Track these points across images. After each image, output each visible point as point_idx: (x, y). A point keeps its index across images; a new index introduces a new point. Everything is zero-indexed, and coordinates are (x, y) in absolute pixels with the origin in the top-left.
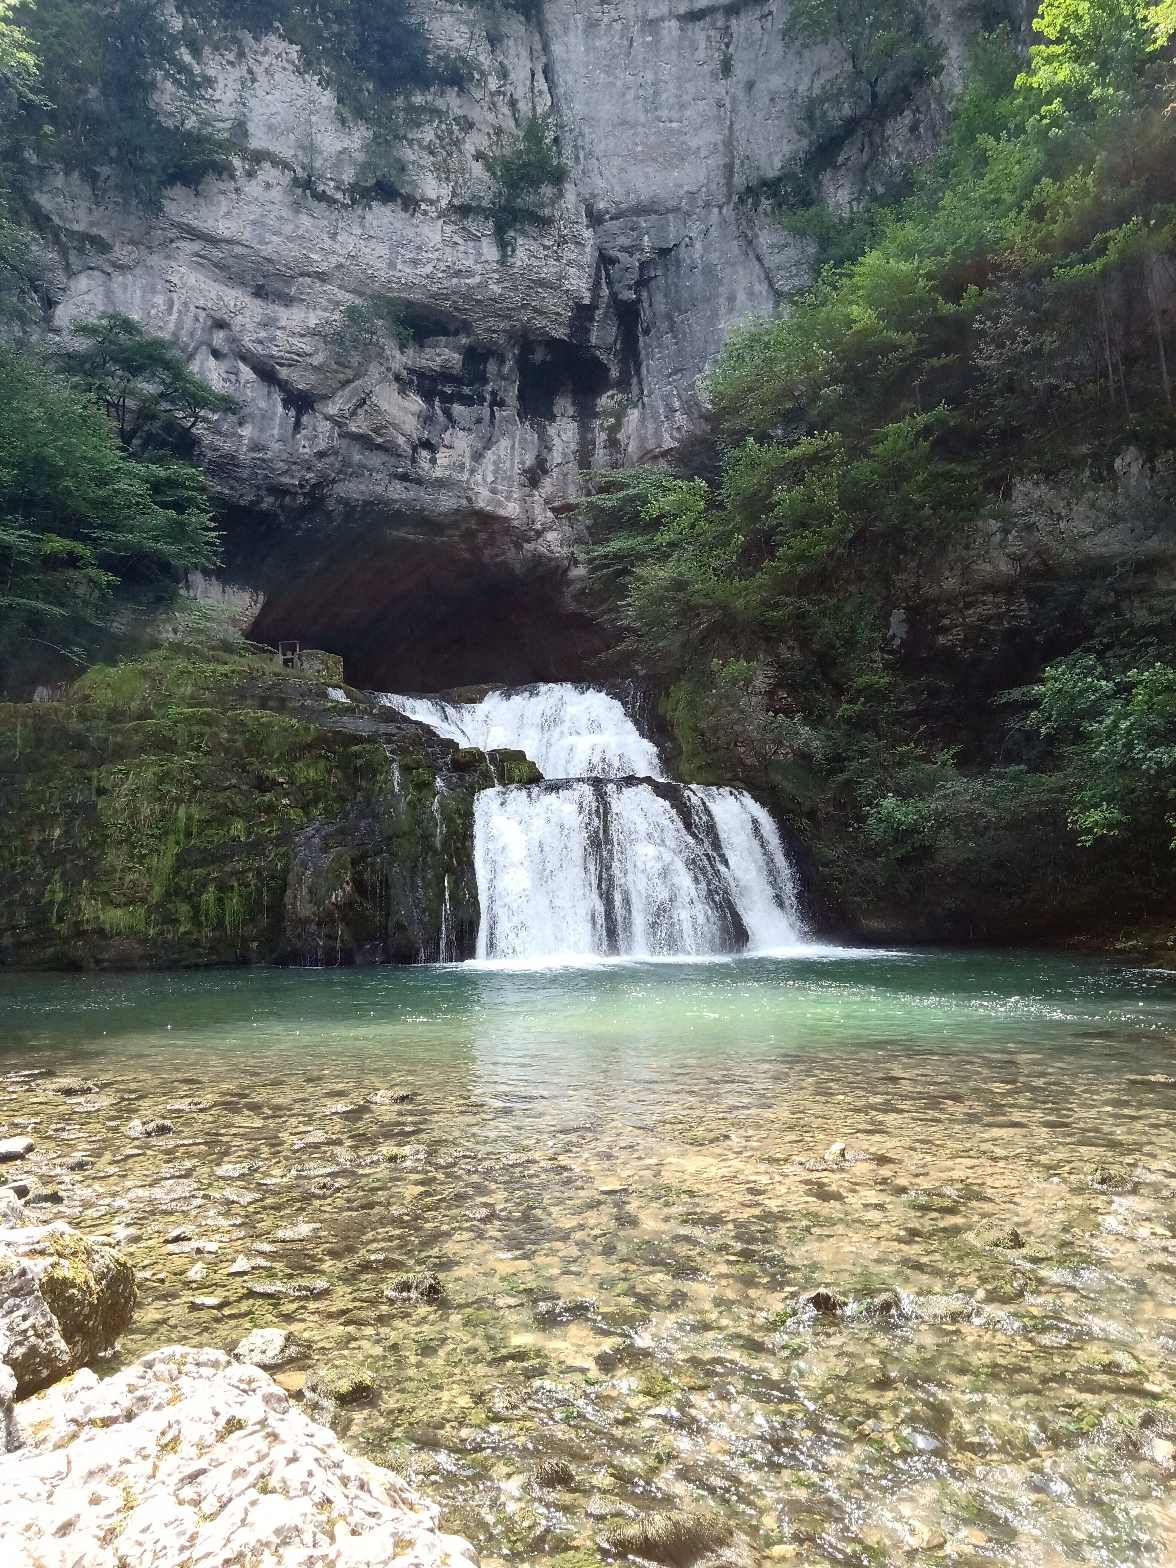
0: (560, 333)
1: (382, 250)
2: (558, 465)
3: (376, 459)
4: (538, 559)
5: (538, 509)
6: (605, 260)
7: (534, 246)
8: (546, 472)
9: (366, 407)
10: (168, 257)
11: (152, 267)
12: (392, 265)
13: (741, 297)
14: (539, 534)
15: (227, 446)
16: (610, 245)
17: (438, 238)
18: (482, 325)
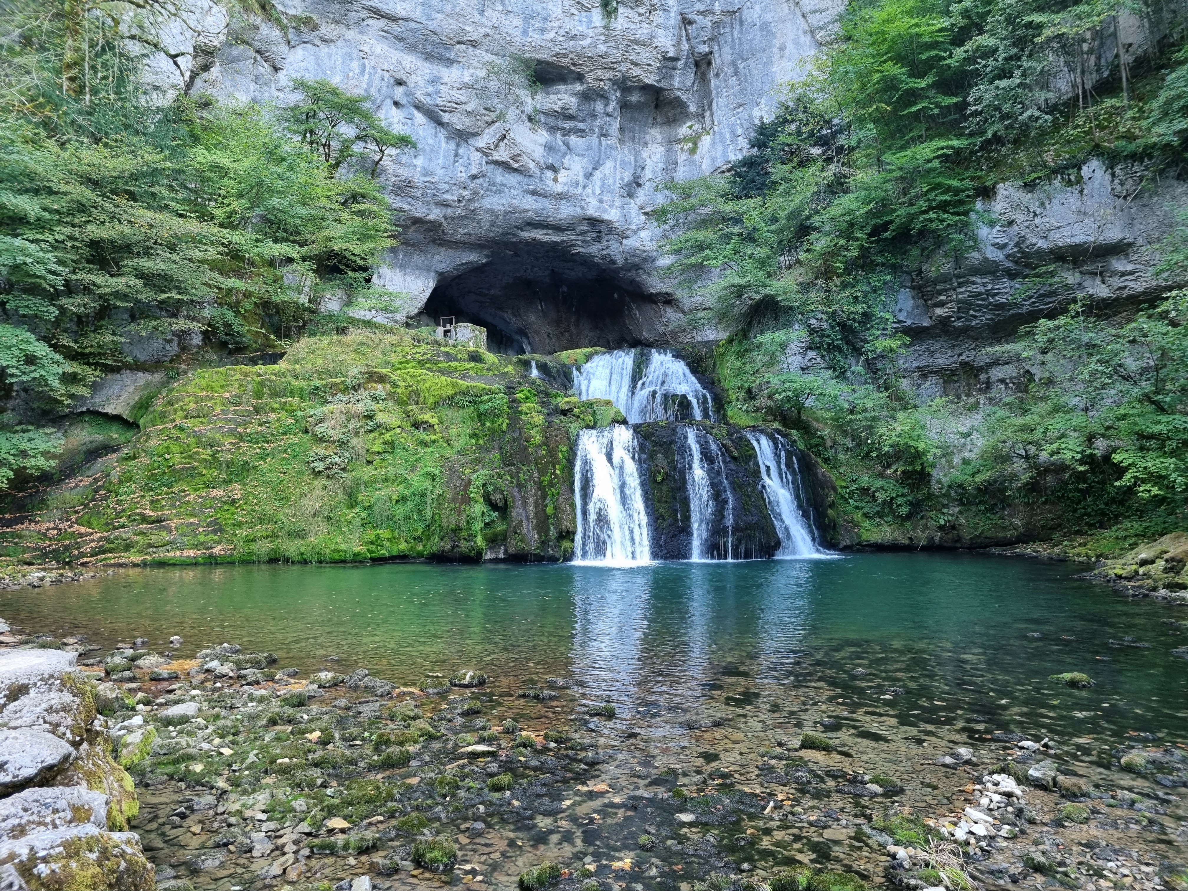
0: (651, 79)
1: (517, 21)
2: (649, 180)
3: (512, 179)
4: (634, 252)
5: (634, 214)
6: (686, 22)
7: (631, 13)
8: (639, 185)
9: (506, 141)
10: (361, 32)
11: (349, 41)
12: (525, 33)
13: (790, 47)
14: (635, 232)
15: (405, 173)
16: (690, 10)
17: (559, 10)
18: (593, 75)
